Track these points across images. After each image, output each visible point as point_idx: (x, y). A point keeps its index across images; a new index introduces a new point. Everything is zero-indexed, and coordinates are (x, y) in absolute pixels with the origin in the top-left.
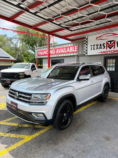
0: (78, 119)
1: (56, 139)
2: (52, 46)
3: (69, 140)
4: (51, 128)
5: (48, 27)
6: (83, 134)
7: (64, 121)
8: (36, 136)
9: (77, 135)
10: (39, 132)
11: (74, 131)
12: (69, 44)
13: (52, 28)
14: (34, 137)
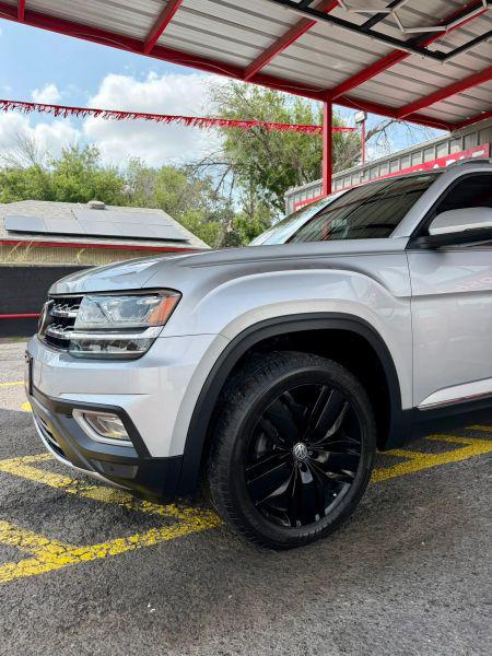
0: (421, 502)
1: (207, 599)
2: (357, 172)
3: (289, 624)
4: (217, 529)
5: (320, 59)
6: (415, 607)
7: (289, 489)
8: (102, 555)
9: (359, 606)
10: (133, 539)
11: (351, 573)
12: (438, 144)
13: (339, 65)
14: (86, 558)
